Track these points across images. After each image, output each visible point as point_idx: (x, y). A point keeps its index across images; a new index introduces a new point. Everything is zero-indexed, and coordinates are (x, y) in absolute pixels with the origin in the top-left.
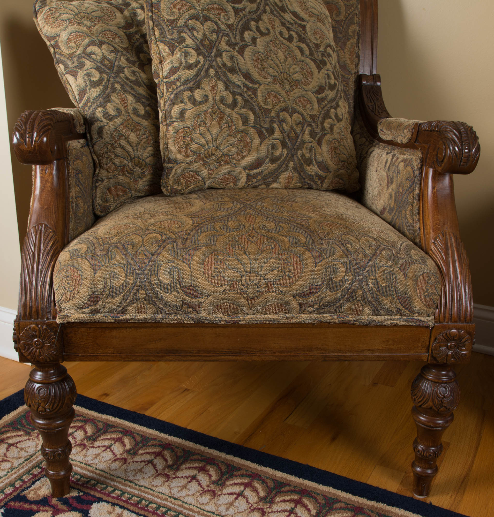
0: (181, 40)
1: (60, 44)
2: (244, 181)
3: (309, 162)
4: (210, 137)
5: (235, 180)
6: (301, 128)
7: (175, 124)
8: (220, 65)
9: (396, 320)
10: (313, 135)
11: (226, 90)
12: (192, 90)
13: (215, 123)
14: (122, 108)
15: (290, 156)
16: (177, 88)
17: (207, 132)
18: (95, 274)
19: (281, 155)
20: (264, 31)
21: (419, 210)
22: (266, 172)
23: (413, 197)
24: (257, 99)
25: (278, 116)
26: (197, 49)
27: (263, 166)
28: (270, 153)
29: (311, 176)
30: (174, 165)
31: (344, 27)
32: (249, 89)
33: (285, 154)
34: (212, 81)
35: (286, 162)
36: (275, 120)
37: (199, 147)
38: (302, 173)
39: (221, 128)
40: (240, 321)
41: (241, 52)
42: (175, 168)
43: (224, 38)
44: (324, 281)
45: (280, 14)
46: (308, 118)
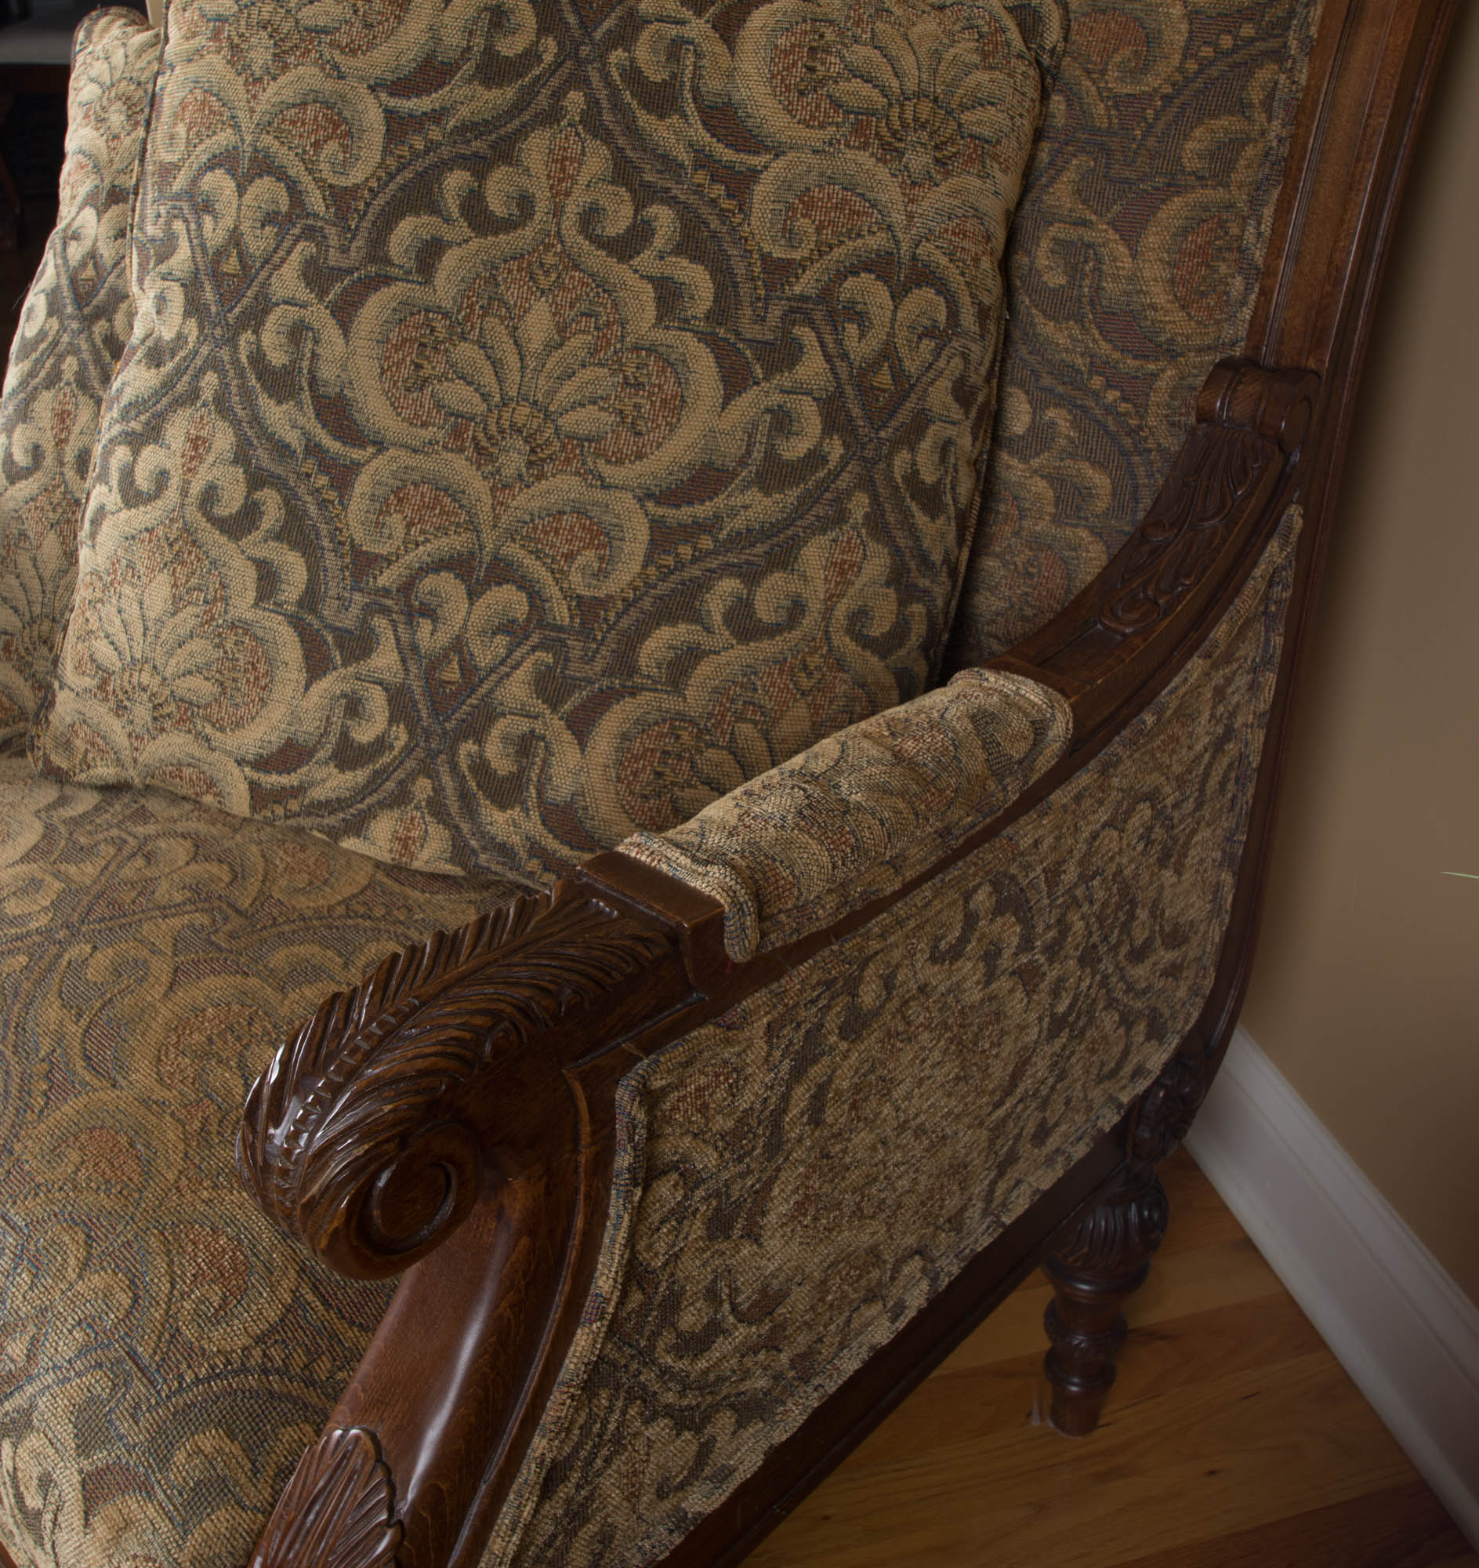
0: (167, 249)
2: (244, 801)
3: (505, 792)
4: (140, 628)
6: (502, 651)
8: (244, 359)
10: (550, 687)
11: (235, 461)
12: (137, 443)
13: (163, 580)
15: (419, 753)
17: (136, 606)
19: (383, 743)
20: (503, 210)
22: (320, 794)
24: (345, 507)
25: (407, 588)
26: (190, 290)
27: (306, 769)
28: (336, 729)
29: (506, 850)
32: (327, 462)
33: (399, 744)
34: (202, 418)
35: (400, 774)
36: (389, 602)
37: (110, 651)
38: (465, 827)
39: (177, 604)
41: (344, 313)
42: (60, 699)
43: (300, 247)
45: (631, 123)
46: (561, 612)
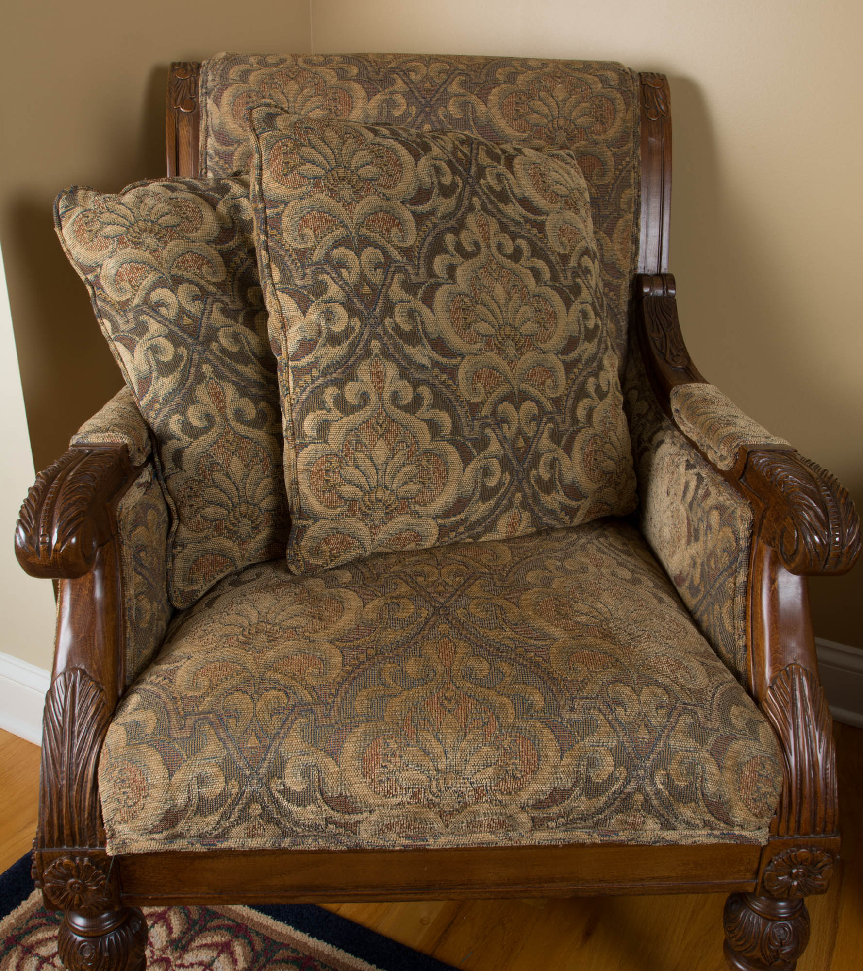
0: (320, 289)
1: (103, 282)
2: (435, 538)
3: (548, 487)
4: (373, 471)
5: (418, 537)
6: (536, 428)
7: (311, 447)
8: (390, 331)
9: (702, 836)
10: (556, 437)
11: (402, 378)
12: (340, 384)
13: (381, 443)
14: (215, 412)
15: (516, 482)
16: (313, 381)
17: (368, 461)
18: (171, 776)
19: (500, 484)
20: (469, 248)
21: (745, 613)
22: (474, 518)
23: (735, 584)
24: (458, 386)
25: (494, 413)
26: (348, 305)
27: (467, 509)
28: (480, 484)
29: (552, 512)
30: (310, 522)
31: (613, 195)
32: (443, 369)
33: (507, 482)
34: (376, 363)
35: (508, 496)
36: (489, 421)
37: (353, 489)
38: (536, 509)
39: (392, 452)
40: (428, 845)
41: (428, 301)
42: (312, 528)
43: (396, 276)
44: (577, 781)
45: (498, 208)
46: (549, 406)
